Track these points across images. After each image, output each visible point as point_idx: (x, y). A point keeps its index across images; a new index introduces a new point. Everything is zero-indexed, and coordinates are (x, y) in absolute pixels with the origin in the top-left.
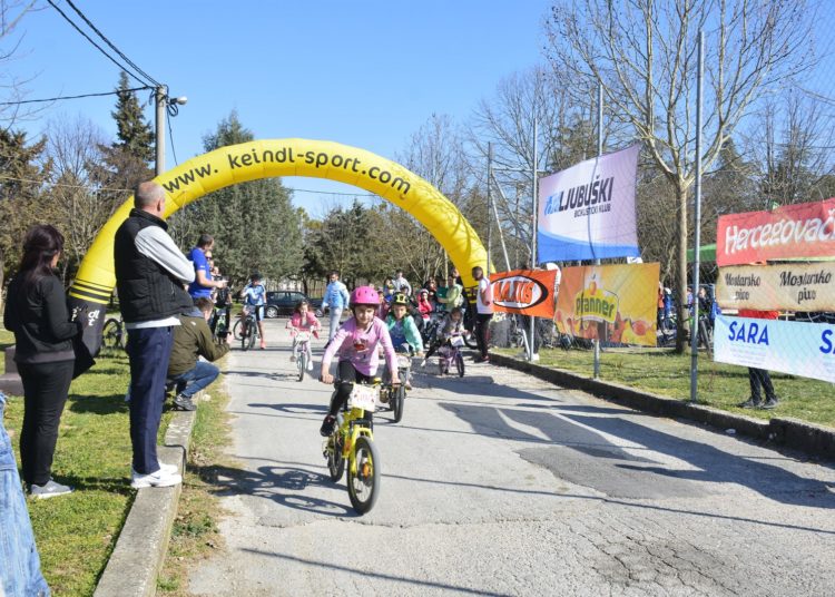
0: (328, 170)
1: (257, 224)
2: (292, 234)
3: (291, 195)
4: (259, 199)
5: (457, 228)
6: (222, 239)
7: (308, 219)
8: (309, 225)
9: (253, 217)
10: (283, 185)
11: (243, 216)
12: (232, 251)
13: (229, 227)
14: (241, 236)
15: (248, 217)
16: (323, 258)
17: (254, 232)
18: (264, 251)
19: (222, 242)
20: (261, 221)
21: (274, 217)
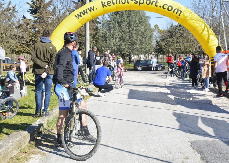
0: (144, 7)
1: (135, 32)
2: (149, 36)
3: (149, 19)
4: (135, 21)
5: (204, 30)
6: (120, 38)
7: (159, 29)
8: (160, 32)
9: (133, 29)
10: (146, 15)
11: (129, 28)
12: (124, 43)
13: (123, 33)
14: (128, 37)
15: (131, 29)
16: (164, 46)
17: (133, 35)
18: (137, 43)
19: (120, 40)
20: (136, 30)
21: (142, 29)
